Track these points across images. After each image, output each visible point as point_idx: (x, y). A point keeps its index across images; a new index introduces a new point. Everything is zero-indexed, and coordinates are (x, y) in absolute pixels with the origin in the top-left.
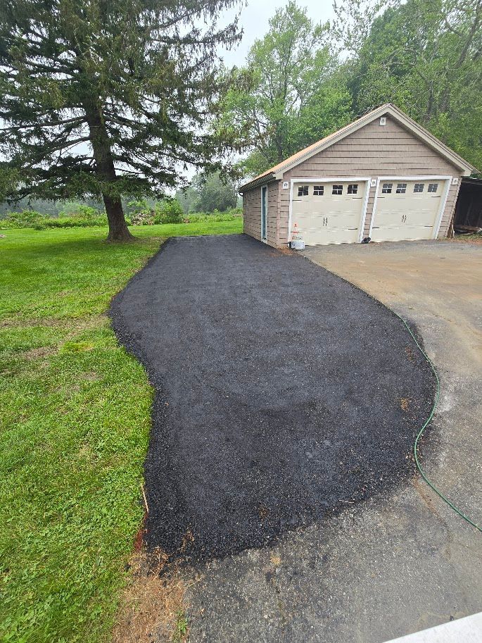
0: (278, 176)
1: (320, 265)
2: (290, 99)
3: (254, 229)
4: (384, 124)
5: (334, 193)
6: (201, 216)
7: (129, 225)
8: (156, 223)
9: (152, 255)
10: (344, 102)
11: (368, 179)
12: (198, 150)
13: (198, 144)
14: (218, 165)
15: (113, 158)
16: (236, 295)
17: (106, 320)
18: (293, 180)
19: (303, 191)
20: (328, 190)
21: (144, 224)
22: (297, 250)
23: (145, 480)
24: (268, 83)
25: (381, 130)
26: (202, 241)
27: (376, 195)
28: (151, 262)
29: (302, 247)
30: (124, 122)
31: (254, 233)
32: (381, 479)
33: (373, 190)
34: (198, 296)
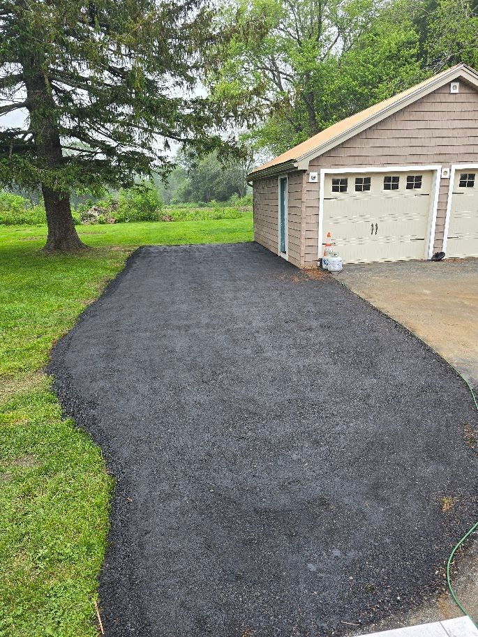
0: (302, 166)
1: (363, 296)
2: (328, 39)
3: (268, 236)
4: (457, 91)
5: (387, 187)
6: (191, 208)
7: (77, 224)
8: (120, 221)
9: (113, 276)
10: (410, 44)
11: (437, 167)
12: (186, 121)
13: (187, 111)
14: (216, 140)
15: (59, 131)
16: (235, 342)
17: (44, 380)
18: (323, 171)
19: (339, 185)
20: (377, 184)
21: (101, 223)
22: (330, 272)
23: (100, 597)
24: (292, 17)
25: (451, 98)
26: (188, 255)
27: (451, 189)
28: (111, 287)
29: (338, 268)
30: (77, 80)
31: (270, 243)
32: (399, 598)
33: (445, 182)
34: (180, 343)
